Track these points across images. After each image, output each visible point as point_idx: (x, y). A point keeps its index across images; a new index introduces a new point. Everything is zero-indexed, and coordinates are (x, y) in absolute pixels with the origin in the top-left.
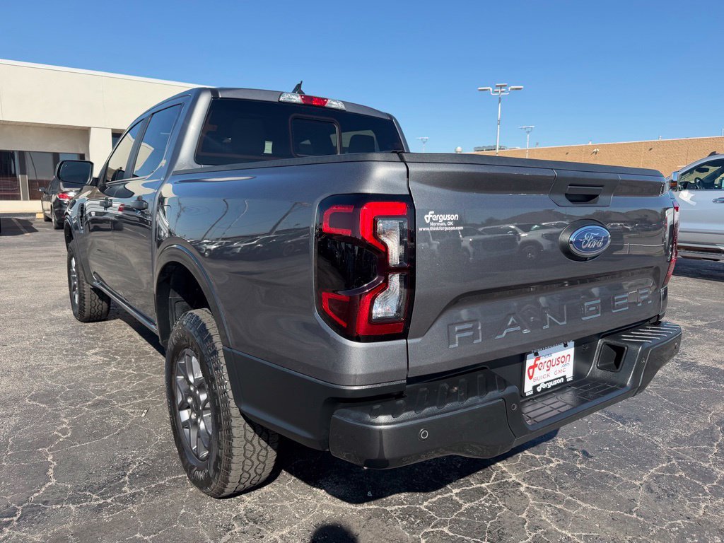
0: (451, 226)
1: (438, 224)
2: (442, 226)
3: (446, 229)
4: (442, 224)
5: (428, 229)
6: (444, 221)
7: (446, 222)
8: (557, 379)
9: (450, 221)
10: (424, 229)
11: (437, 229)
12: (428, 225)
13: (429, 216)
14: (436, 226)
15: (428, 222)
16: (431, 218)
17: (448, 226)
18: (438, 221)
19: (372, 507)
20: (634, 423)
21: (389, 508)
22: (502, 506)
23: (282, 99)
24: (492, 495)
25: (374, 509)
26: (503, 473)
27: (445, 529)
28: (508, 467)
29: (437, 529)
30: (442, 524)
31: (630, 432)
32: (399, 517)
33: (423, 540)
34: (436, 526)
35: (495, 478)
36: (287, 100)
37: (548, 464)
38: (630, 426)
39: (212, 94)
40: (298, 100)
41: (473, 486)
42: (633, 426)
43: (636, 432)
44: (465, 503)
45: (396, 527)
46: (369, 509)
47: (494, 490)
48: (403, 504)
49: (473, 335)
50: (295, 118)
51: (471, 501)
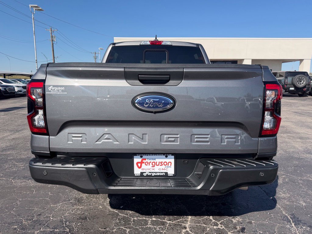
0: (60, 92)
1: (54, 91)
2: (56, 92)
3: (58, 93)
4: (56, 91)
5: (50, 93)
6: (57, 90)
7: (58, 90)
8: (160, 172)
9: (60, 90)
10: (48, 93)
11: (54, 93)
12: (50, 91)
13: (51, 88)
14: (53, 92)
15: (50, 90)
16: (51, 89)
17: (59, 92)
18: (54, 90)
19: (116, 211)
20: (304, 227)
21: (120, 214)
22: (164, 233)
23: (141, 44)
24: (166, 227)
25: (116, 212)
26: (185, 220)
27: (128, 230)
28: (192, 220)
29: (125, 229)
30: (130, 228)
31: (293, 230)
32: (119, 219)
33: (115, 230)
34: (127, 227)
35: (178, 221)
36: (143, 44)
37: (214, 226)
38: (298, 227)
39: (113, 45)
40: (149, 43)
41: (163, 220)
42: (300, 228)
43: (297, 232)
44: (150, 225)
45: (113, 221)
46: (114, 212)
47: (170, 225)
48: (127, 215)
49: (82, 140)
50: (147, 51)
51: (153, 225)
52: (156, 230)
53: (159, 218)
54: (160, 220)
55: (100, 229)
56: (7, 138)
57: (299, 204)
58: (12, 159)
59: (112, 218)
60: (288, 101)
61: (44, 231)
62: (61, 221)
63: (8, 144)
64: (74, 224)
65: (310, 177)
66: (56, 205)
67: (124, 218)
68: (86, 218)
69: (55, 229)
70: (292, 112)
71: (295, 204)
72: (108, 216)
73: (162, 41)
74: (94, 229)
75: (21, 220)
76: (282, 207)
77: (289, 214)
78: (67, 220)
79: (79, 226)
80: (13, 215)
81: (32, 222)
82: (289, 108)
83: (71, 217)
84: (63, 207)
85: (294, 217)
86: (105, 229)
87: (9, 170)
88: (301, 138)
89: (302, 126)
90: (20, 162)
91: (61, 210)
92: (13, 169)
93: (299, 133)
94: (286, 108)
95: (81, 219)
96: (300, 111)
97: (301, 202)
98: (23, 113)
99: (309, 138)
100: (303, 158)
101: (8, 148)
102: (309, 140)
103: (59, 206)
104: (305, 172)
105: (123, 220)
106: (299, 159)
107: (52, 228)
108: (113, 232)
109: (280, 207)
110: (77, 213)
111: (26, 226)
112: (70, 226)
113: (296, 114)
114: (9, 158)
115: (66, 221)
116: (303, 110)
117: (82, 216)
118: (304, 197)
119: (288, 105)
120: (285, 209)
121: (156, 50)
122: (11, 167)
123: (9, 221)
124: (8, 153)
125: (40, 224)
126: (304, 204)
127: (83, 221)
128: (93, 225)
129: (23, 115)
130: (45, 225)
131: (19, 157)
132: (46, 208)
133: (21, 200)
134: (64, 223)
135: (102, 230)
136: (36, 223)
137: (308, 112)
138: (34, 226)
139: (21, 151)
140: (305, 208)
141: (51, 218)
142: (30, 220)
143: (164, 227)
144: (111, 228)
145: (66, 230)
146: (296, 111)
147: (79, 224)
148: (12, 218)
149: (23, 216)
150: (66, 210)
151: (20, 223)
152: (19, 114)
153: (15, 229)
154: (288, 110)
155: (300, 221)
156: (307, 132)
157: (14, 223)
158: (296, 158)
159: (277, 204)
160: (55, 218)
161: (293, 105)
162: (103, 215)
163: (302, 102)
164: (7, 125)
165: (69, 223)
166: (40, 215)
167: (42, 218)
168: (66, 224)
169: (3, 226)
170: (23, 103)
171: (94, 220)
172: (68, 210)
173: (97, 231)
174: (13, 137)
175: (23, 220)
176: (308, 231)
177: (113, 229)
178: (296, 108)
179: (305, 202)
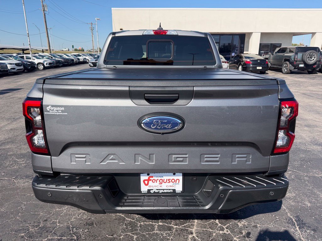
0: (60, 113)
1: (54, 111)
2: (56, 112)
3: (58, 114)
4: (56, 111)
5: (49, 113)
6: (56, 110)
7: (58, 111)
8: (167, 189)
9: (60, 110)
10: (47, 113)
11: (53, 113)
12: (49, 112)
13: (49, 108)
14: (52, 112)
15: (48, 110)
16: (50, 109)
17: (58, 112)
18: (53, 110)
19: (122, 215)
20: (308, 231)
21: (127, 219)
22: (170, 239)
23: (144, 34)
24: (173, 232)
25: (122, 217)
26: (191, 225)
27: (135, 237)
28: (198, 224)
29: (132, 235)
30: (137, 234)
31: (297, 235)
32: (126, 224)
33: (122, 237)
34: (134, 233)
35: (184, 226)
36: (146, 34)
37: (220, 230)
38: (302, 231)
39: (112, 35)
40: (152, 33)
41: (170, 225)
42: (304, 232)
43: (301, 236)
44: (157, 230)
45: (120, 227)
46: (120, 216)
47: (177, 231)
48: (134, 219)
49: (86, 160)
50: (150, 42)
51: (160, 231)
52: (163, 237)
53: (166, 223)
54: (167, 225)
55: (107, 236)
56: (4, 129)
57: (304, 204)
58: (12, 155)
59: (119, 223)
60: (296, 79)
61: (52, 239)
62: (68, 228)
63: (6, 137)
64: (81, 230)
65: (315, 173)
66: (61, 209)
67: (130, 223)
68: (92, 224)
69: (62, 236)
70: (301, 93)
71: (300, 204)
72: (115, 221)
73: (167, 31)
74: (101, 236)
75: (28, 226)
76: (287, 208)
77: (294, 217)
78: (74, 226)
79: (86, 233)
80: (19, 221)
81: (38, 229)
82: (298, 88)
83: (77, 222)
84: (69, 211)
85: (299, 220)
86: (112, 235)
87: (10, 167)
88: (308, 126)
89: (310, 111)
90: (21, 158)
91: (67, 215)
92: (14, 166)
93: (307, 120)
94: (295, 88)
95: (88, 225)
96: (309, 92)
97: (307, 203)
98: (18, 96)
99: (317, 127)
100: (310, 150)
101: (7, 141)
102: (317, 129)
103: (65, 209)
104: (312, 167)
105: (130, 225)
106: (305, 151)
107: (60, 236)
108: (120, 238)
109: (285, 209)
110: (83, 218)
111: (33, 233)
112: (77, 233)
113: (304, 95)
114: (8, 154)
115: (73, 228)
116: (312, 91)
117: (89, 222)
118: (310, 197)
119: (297, 85)
120: (290, 210)
121: (160, 40)
122: (12, 164)
123: (16, 228)
124: (8, 147)
125: (47, 231)
126: (309, 205)
127: (90, 227)
128: (101, 231)
129: (19, 99)
130: (52, 232)
131: (19, 153)
132: (51, 213)
133: (25, 203)
134: (71, 229)
135: (109, 237)
136: (43, 230)
137: (317, 94)
138: (42, 234)
139: (20, 145)
140: (310, 209)
141: (58, 224)
142: (37, 226)
143: (170, 232)
144: (118, 234)
145: (73, 238)
146: (305, 92)
147: (86, 231)
148: (19, 224)
149: (29, 222)
150: (72, 214)
151: (27, 231)
152: (15, 97)
153: (22, 237)
154: (296, 91)
155: (305, 224)
156: (316, 118)
157: (21, 230)
158: (303, 150)
159: (282, 205)
160: (62, 224)
161: (301, 85)
162: (109, 219)
163: (312, 81)
164: (3, 112)
165: (76, 229)
166: (46, 220)
167: (48, 225)
168: (73, 231)
169: (10, 234)
170: (17, 83)
171: (101, 225)
172: (74, 215)
173: (105, 238)
174: (10, 127)
175: (30, 227)
176: (311, 235)
177: (121, 235)
178: (305, 88)
179: (310, 202)
